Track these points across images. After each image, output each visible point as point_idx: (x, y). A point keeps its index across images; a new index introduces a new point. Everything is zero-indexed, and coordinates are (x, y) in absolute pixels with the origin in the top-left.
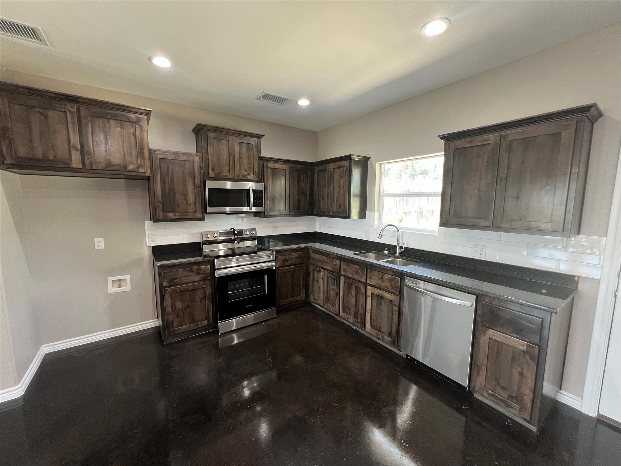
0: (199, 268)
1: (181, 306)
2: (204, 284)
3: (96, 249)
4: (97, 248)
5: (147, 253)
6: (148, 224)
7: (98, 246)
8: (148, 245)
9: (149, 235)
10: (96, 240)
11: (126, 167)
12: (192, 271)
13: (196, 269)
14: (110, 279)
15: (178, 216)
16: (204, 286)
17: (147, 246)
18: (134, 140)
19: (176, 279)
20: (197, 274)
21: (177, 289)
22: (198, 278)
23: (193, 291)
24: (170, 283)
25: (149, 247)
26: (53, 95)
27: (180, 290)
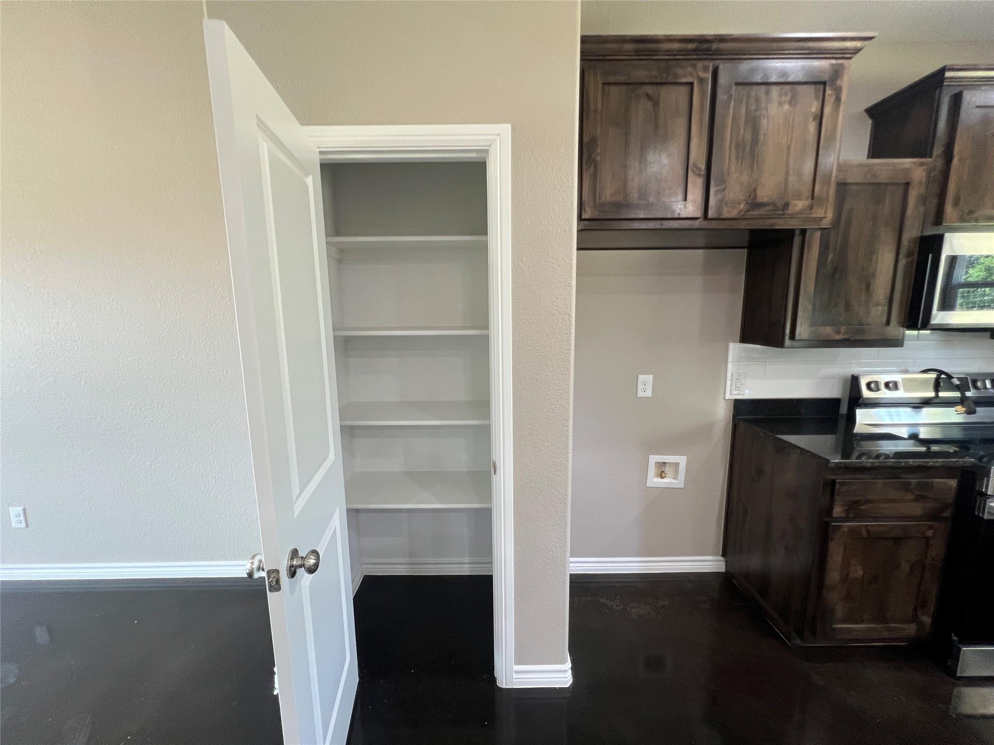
0: (927, 483)
1: (861, 573)
2: (931, 527)
3: (638, 396)
4: (640, 394)
5: (722, 413)
6: (735, 349)
7: (643, 391)
8: (728, 397)
9: (732, 374)
10: (641, 378)
11: (786, 205)
12: (907, 487)
13: (918, 484)
14: (654, 459)
15: (843, 335)
16: (930, 533)
17: (726, 398)
18: (813, 132)
19: (863, 504)
20: (919, 498)
21: (863, 528)
22: (917, 509)
23: (897, 540)
24: (847, 511)
25: (729, 401)
26: (676, 46)
27: (868, 532)
